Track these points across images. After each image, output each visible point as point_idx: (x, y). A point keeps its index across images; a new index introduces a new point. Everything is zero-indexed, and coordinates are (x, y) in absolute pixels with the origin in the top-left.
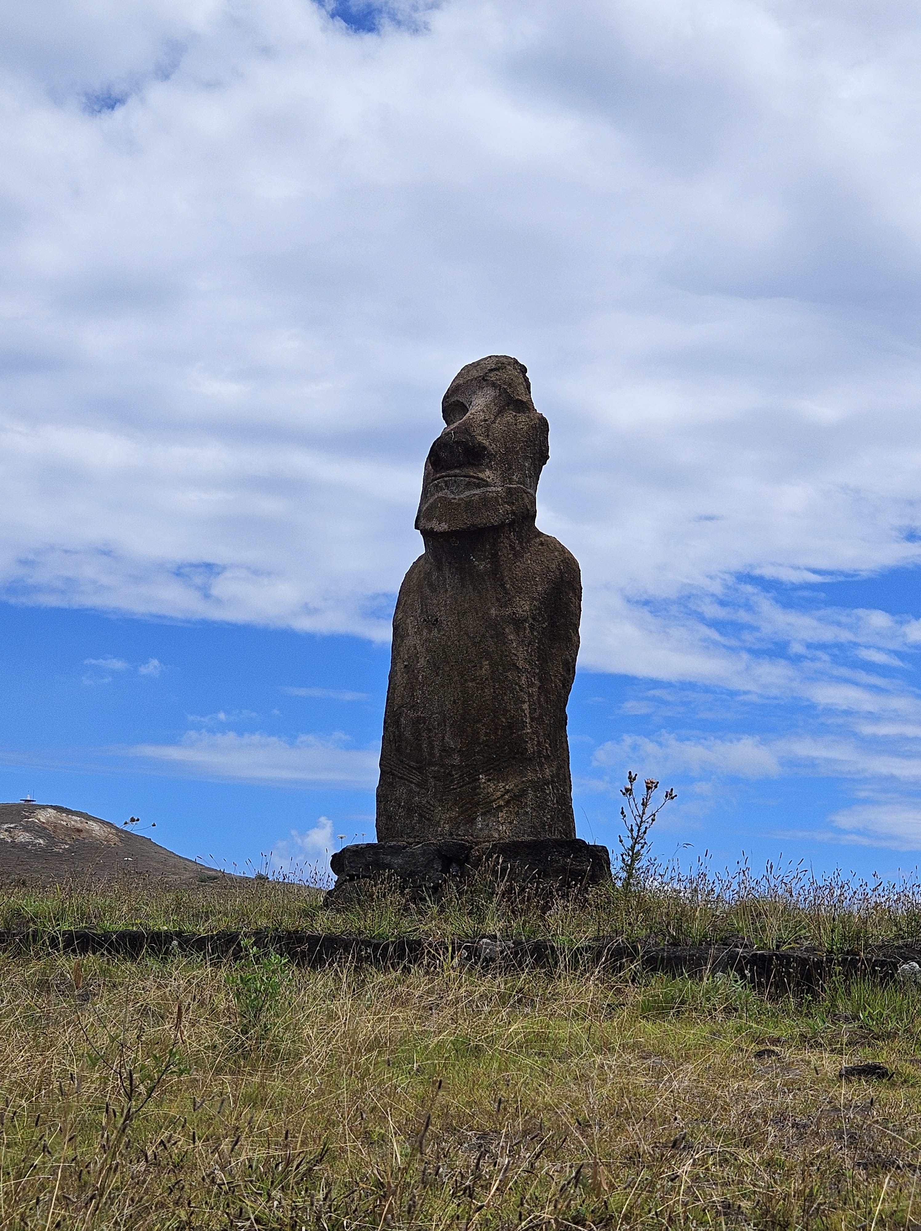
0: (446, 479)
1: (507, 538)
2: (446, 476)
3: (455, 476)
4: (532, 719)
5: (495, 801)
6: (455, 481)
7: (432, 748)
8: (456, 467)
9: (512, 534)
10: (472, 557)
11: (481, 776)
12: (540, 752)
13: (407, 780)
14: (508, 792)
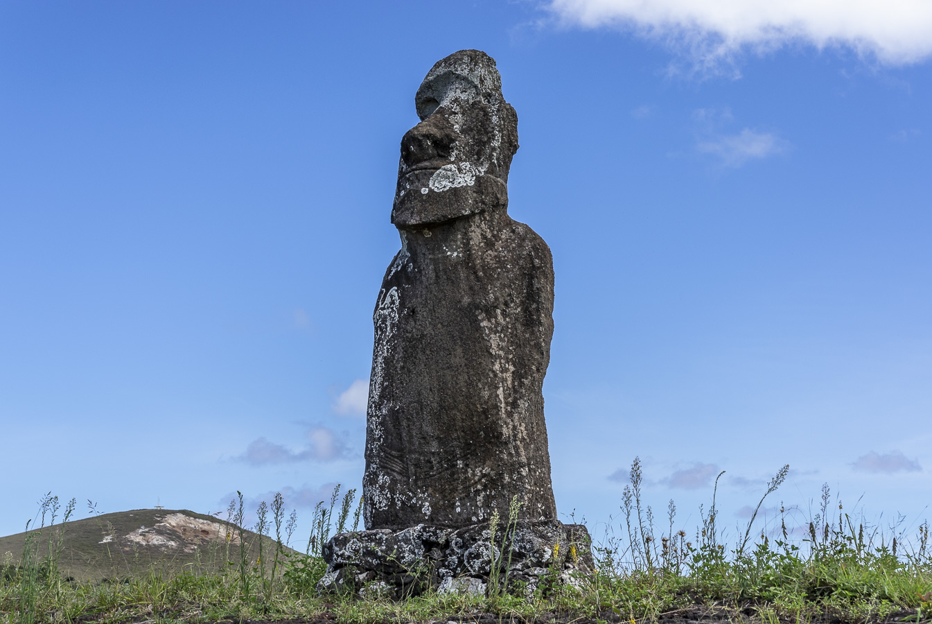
0: (417, 172)
1: (478, 227)
2: (416, 170)
3: (426, 169)
4: (507, 403)
5: (473, 484)
6: (425, 174)
7: (411, 437)
8: (425, 160)
9: (483, 223)
10: (445, 248)
11: (459, 462)
12: (515, 436)
13: (389, 468)
14: (484, 476)
